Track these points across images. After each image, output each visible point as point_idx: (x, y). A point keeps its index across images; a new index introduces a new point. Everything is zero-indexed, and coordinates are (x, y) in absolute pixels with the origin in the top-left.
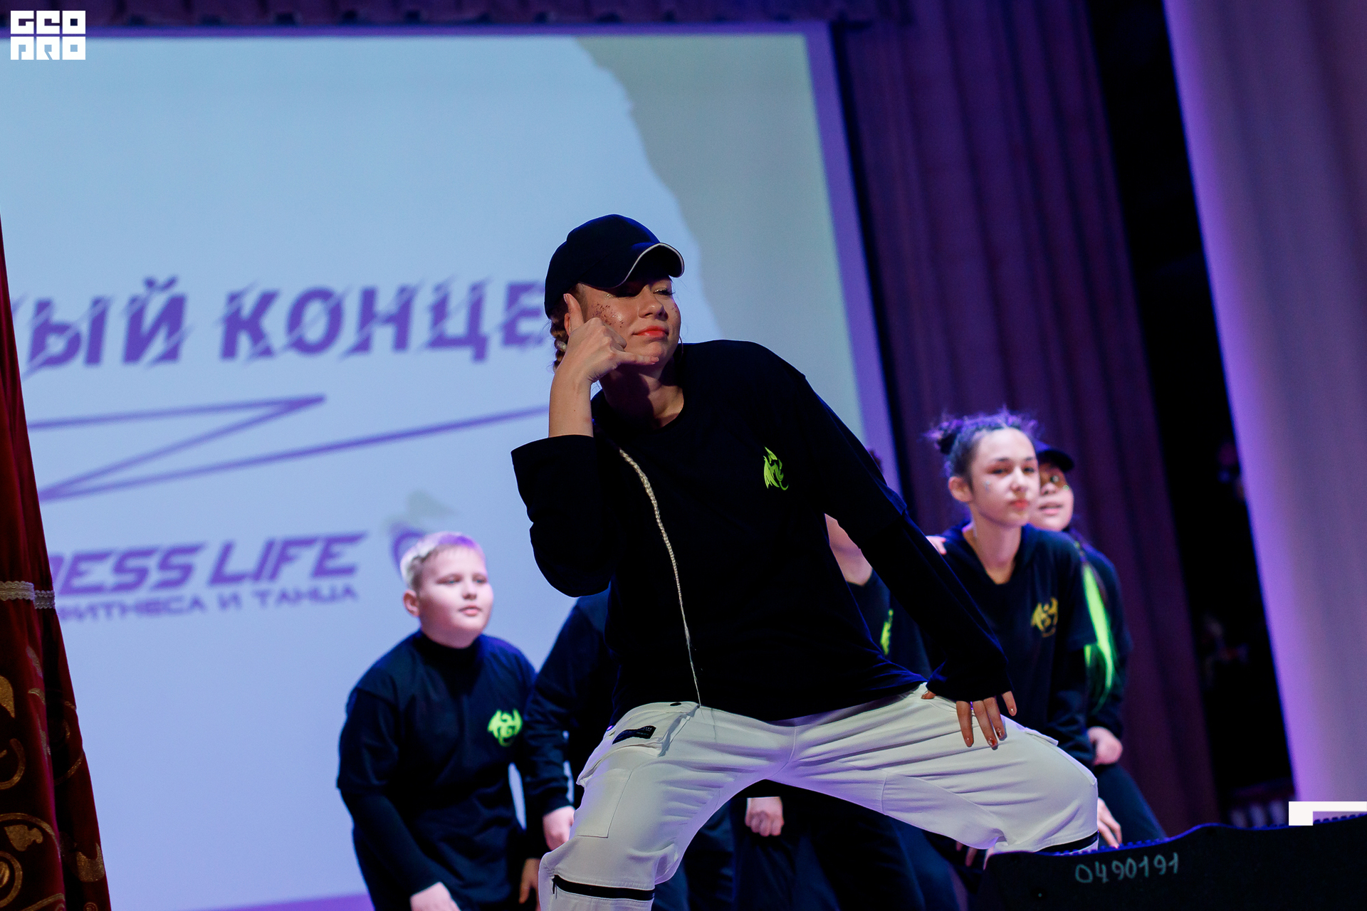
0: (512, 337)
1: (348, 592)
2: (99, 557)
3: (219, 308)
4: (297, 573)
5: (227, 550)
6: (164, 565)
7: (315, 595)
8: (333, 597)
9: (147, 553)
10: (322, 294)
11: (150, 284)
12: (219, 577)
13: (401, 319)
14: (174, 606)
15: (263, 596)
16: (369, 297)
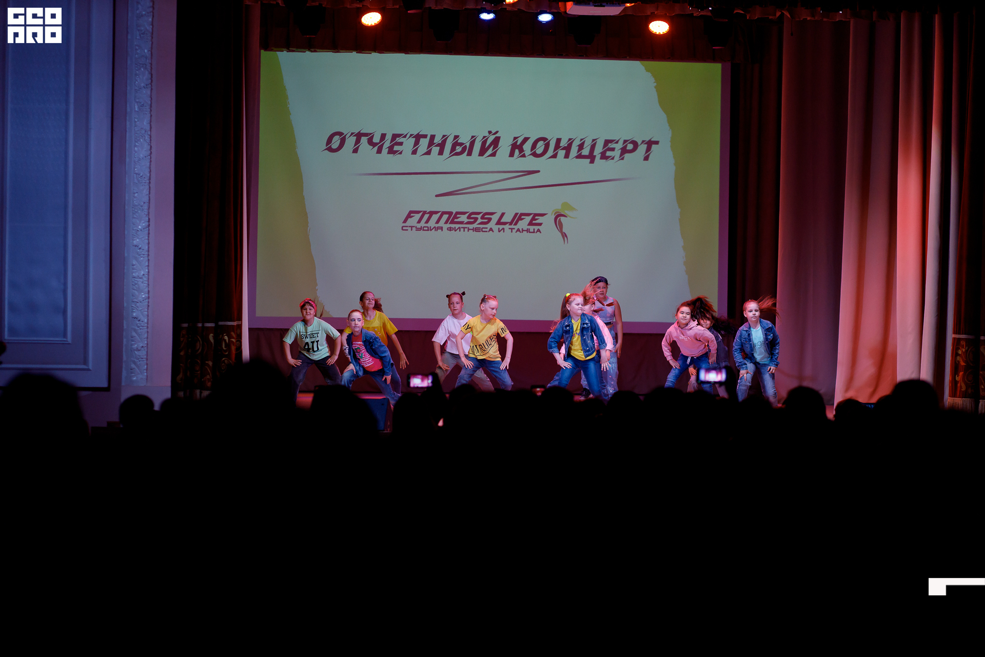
0: (604, 156)
1: (539, 230)
2: (464, 213)
3: (511, 141)
4: (523, 224)
5: (503, 214)
6: (482, 218)
7: (528, 231)
8: (534, 232)
9: (478, 213)
10: (544, 139)
11: (490, 132)
12: (499, 223)
13: (568, 149)
14: (484, 230)
15: (512, 229)
16: (559, 141)
